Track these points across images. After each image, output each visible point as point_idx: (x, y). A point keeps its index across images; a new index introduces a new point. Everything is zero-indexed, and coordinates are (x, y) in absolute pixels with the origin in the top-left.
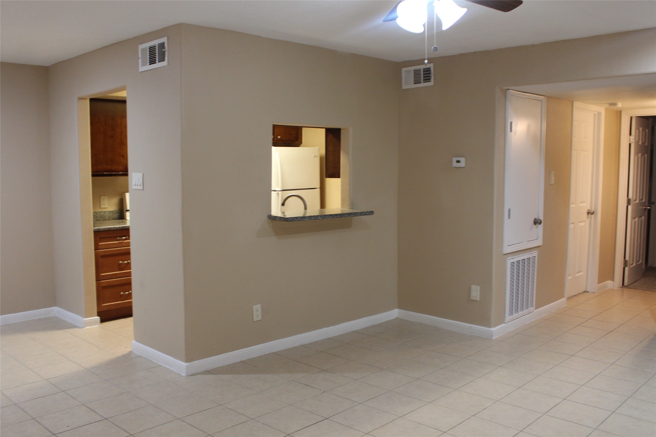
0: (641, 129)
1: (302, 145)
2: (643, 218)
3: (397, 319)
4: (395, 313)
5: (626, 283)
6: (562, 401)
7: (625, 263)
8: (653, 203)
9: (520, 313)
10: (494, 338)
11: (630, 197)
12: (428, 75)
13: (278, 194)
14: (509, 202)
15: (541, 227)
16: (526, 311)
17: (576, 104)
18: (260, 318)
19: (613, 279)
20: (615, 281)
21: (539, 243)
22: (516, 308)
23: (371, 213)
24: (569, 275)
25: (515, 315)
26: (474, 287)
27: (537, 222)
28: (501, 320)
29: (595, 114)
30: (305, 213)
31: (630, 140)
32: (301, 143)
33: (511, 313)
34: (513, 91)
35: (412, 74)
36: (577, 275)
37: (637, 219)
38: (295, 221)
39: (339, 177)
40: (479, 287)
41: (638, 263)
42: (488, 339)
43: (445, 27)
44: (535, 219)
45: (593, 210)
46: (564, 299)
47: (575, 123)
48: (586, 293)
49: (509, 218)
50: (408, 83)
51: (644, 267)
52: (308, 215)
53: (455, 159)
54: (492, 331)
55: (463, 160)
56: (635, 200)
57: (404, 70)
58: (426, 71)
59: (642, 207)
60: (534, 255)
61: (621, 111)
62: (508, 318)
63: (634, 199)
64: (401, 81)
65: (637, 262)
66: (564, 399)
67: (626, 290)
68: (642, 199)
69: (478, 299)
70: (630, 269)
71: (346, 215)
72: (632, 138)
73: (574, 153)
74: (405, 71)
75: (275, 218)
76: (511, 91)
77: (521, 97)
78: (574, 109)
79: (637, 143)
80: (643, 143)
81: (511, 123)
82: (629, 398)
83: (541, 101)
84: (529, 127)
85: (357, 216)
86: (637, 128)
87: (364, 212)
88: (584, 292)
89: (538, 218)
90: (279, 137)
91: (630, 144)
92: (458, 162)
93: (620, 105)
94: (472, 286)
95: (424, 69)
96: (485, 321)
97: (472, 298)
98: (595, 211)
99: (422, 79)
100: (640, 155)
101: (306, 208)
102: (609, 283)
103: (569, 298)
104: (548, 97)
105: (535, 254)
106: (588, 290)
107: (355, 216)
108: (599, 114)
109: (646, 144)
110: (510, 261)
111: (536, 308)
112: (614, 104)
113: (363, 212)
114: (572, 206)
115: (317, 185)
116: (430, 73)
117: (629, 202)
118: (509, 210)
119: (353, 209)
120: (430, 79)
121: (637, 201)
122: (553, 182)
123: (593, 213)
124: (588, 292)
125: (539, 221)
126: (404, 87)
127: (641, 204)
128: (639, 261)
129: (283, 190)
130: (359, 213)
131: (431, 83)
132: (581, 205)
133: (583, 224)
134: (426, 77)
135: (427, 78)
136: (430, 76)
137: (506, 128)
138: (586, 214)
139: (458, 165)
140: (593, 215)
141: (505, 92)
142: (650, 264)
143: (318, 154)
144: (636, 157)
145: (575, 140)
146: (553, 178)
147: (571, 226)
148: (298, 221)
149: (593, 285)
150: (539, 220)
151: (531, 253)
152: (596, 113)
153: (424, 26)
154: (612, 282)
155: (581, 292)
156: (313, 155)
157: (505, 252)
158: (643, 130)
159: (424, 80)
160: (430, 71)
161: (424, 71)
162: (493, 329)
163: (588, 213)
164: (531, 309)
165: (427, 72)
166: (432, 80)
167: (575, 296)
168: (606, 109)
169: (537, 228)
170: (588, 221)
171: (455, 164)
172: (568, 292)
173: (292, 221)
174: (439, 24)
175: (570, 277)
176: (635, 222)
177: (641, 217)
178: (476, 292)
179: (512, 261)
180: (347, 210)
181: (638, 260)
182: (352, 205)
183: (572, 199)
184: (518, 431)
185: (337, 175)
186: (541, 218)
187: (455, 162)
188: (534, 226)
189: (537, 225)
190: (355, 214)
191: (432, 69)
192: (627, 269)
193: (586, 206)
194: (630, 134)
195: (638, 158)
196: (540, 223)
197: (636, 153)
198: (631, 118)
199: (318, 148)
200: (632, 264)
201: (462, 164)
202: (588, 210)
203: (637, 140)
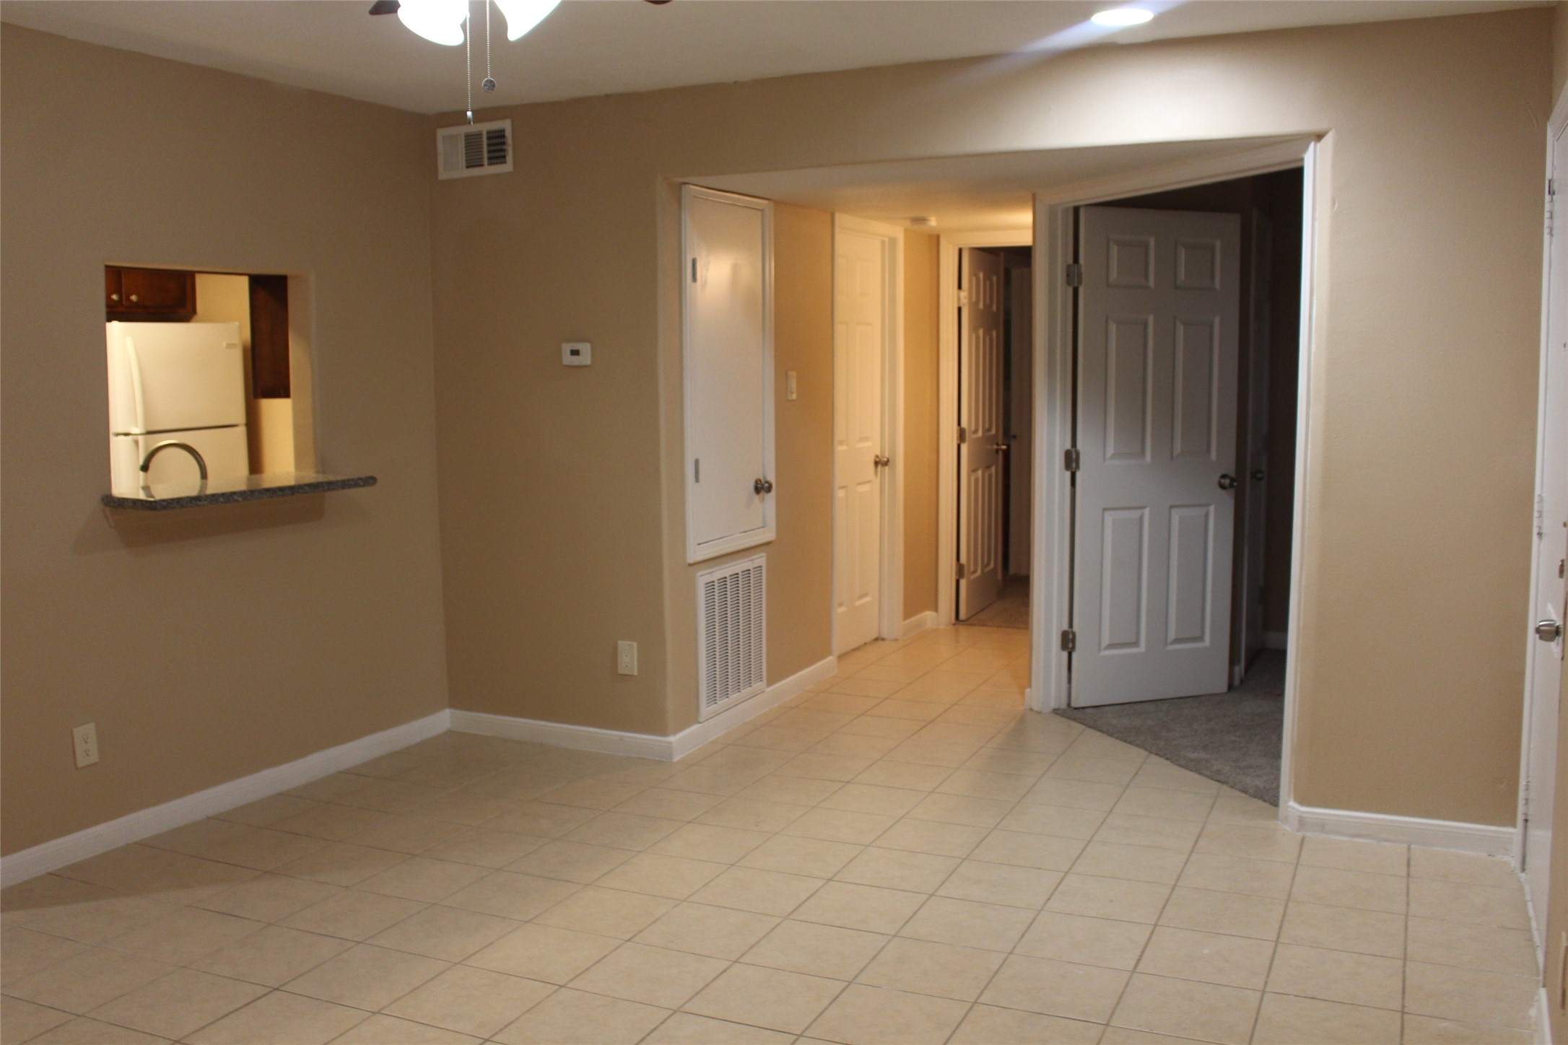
0: (981, 275)
1: (195, 318)
2: (993, 469)
3: (449, 733)
4: (442, 721)
5: (963, 615)
6: (824, 885)
7: (960, 571)
8: (1015, 437)
9: (734, 697)
10: (676, 758)
11: (964, 423)
12: (498, 147)
13: (136, 442)
14: (695, 445)
15: (771, 498)
16: (746, 691)
17: (841, 219)
18: (94, 758)
19: (936, 609)
20: (940, 611)
21: (769, 534)
22: (724, 685)
23: (370, 481)
24: (841, 605)
25: (723, 702)
26: (623, 645)
27: (761, 487)
28: (690, 716)
29: (883, 242)
30: (204, 487)
31: (959, 299)
32: (194, 312)
33: (713, 699)
34: (698, 188)
35: (461, 144)
36: (858, 603)
37: (980, 473)
38: (173, 508)
39: (286, 394)
40: (635, 644)
41: (987, 569)
42: (662, 761)
43: (515, 32)
44: (758, 482)
45: (887, 455)
46: (830, 658)
47: (840, 262)
48: (880, 643)
49: (697, 480)
50: (452, 165)
51: (1000, 576)
52: (210, 491)
53: (567, 348)
54: (671, 743)
55: (585, 348)
56: (976, 431)
57: (441, 133)
58: (493, 138)
59: (989, 447)
60: (757, 563)
61: (938, 237)
62: (705, 710)
63: (973, 428)
64: (436, 160)
65: (984, 566)
66: (830, 880)
67: (962, 628)
68: (989, 430)
69: (636, 674)
70: (968, 584)
71: (306, 488)
72: (964, 294)
73: (840, 329)
74: (444, 137)
75: (122, 503)
76: (691, 187)
77: (715, 201)
78: (837, 230)
79: (974, 305)
80: (988, 307)
81: (694, 262)
82: (962, 862)
83: (762, 210)
84: (735, 269)
85: (334, 489)
86: (974, 273)
87: (353, 480)
88: (876, 639)
89: (764, 478)
90: (134, 298)
91: (960, 310)
92: (575, 353)
93: (933, 222)
94: (620, 642)
95: (488, 133)
96: (654, 721)
97: (621, 671)
98: (890, 460)
99: (485, 155)
100: (981, 332)
101: (204, 475)
102: (928, 615)
103: (841, 657)
104: (779, 204)
105: (760, 559)
106: (885, 635)
107: (329, 490)
108: (893, 241)
109: (994, 308)
110: (703, 578)
111: (769, 684)
112: (921, 220)
113: (349, 480)
114: (840, 449)
115: (239, 415)
116: (504, 143)
117: (962, 435)
118: (697, 462)
119: (324, 472)
120: (504, 157)
121: (980, 434)
122: (794, 396)
123: (886, 463)
124: (883, 639)
125: (767, 485)
126: (443, 175)
127: (988, 439)
128: (988, 564)
129: (149, 433)
130: (338, 481)
131: (507, 167)
132: (859, 445)
133: (866, 488)
134: (494, 151)
135: (497, 155)
136: (504, 150)
137: (682, 273)
138: (872, 466)
139: (575, 360)
140: (887, 468)
141: (677, 191)
142: (1012, 570)
143: (236, 340)
144: (974, 336)
145: (840, 299)
146: (793, 384)
147: (840, 494)
148: (182, 506)
149: (894, 624)
150: (767, 482)
151: (750, 559)
152: (887, 240)
153: (463, 27)
154: (934, 613)
155: (868, 639)
156: (224, 344)
157: (691, 560)
158: (987, 278)
159: (489, 159)
160: (504, 136)
161: (489, 138)
162: (672, 739)
163: (876, 463)
164: (758, 686)
165: (497, 139)
166: (509, 158)
167: (855, 650)
168: (906, 231)
169: (763, 500)
170: (877, 481)
171: (568, 359)
172: (839, 644)
173: (165, 508)
174: (500, 24)
175: (841, 610)
176: (977, 480)
177: (988, 467)
178: (629, 657)
179: (709, 578)
180: (311, 476)
181: (986, 562)
182: (322, 463)
183: (840, 432)
184: (730, 963)
185: (280, 390)
186: (772, 478)
187: (569, 353)
188: (756, 498)
189: (762, 493)
190: (330, 486)
191: (508, 133)
192: (963, 583)
193: (873, 448)
194: (960, 287)
195: (977, 338)
196: (769, 489)
197: (974, 329)
198: (960, 251)
199: (237, 323)
200: (975, 572)
201: (585, 358)
202: (877, 456)
203: (974, 299)
